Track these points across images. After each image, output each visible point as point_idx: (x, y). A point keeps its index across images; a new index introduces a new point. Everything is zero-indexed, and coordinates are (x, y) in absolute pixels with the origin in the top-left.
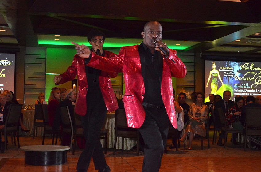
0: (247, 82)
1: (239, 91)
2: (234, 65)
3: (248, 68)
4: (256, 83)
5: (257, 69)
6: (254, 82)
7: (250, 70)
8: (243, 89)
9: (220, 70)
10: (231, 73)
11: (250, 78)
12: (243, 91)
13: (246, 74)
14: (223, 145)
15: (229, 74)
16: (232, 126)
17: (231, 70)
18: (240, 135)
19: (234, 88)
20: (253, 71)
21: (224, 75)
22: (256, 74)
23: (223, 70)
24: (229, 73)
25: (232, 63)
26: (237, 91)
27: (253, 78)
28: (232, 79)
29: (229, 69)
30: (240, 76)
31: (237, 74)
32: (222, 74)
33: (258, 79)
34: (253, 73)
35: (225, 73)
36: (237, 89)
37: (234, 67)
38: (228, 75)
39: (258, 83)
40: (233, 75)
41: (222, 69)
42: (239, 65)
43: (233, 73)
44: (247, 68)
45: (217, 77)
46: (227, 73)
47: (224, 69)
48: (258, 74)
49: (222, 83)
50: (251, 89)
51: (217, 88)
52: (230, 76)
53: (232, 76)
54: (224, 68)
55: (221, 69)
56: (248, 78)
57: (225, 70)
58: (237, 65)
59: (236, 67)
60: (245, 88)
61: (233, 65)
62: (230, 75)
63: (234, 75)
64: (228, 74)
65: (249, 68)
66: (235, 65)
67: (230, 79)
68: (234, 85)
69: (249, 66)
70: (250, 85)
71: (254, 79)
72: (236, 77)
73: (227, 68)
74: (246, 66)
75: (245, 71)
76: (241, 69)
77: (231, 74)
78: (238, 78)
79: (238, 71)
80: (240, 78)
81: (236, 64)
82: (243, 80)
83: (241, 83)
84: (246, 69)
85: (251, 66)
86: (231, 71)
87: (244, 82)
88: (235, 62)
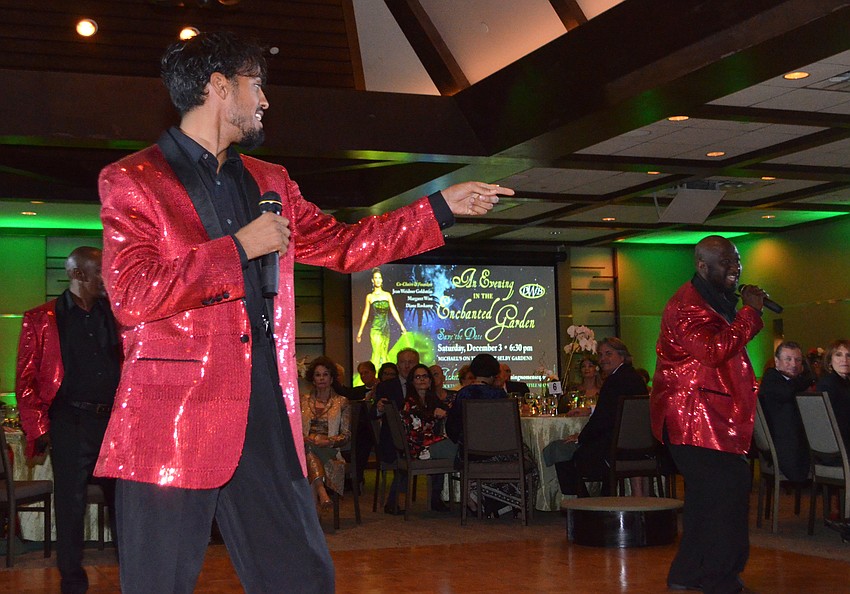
0: (472, 322)
1: (451, 349)
2: (434, 275)
3: (475, 282)
4: (499, 325)
5: (499, 287)
6: (492, 322)
7: (479, 290)
8: (463, 343)
9: (394, 292)
10: (426, 298)
11: (480, 312)
12: (460, 349)
13: (470, 300)
14: (401, 512)
15: (421, 302)
16: (426, 455)
17: (426, 288)
18: (452, 478)
19: (436, 342)
20: (488, 290)
21: (408, 305)
22: (498, 299)
23: (403, 291)
24: (421, 299)
25: (429, 271)
26: (445, 349)
27: (490, 312)
28: (429, 316)
29: (420, 288)
30: (452, 307)
31: (445, 302)
32: (399, 301)
33: (503, 315)
34: (489, 296)
35: (410, 298)
36: (445, 343)
37: (435, 280)
38: (419, 305)
39: (503, 325)
40: (434, 303)
41: (402, 287)
42: (449, 276)
43: (434, 297)
44: (471, 283)
45: (388, 310)
46: (416, 299)
47: (406, 288)
48: (504, 299)
49: (403, 328)
50: (484, 343)
51: (387, 343)
52: (423, 308)
53: (431, 306)
54: (407, 285)
55: (398, 288)
56: (475, 312)
57: (409, 292)
58: (443, 274)
59: (441, 283)
60: (469, 342)
61: (431, 275)
62: (424, 306)
63: (434, 305)
64: (419, 302)
65: (478, 284)
66: (437, 274)
67: (424, 315)
68: (438, 332)
69: (477, 277)
70: (481, 332)
71: (494, 315)
72: (441, 309)
73: (416, 284)
74: (468, 278)
75: (468, 292)
76: (455, 285)
77: (427, 302)
78: (446, 311)
79: (446, 293)
80: (452, 312)
81: (441, 272)
82: (462, 317)
83: (455, 326)
84: (470, 286)
85: (483, 277)
86: (427, 292)
87: (465, 323)
88: (438, 266)
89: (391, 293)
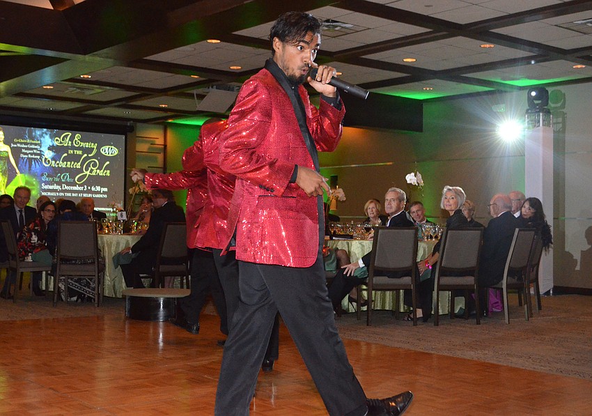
0: (67, 170)
1: (51, 187)
2: (41, 136)
3: (70, 142)
4: (86, 173)
5: (87, 146)
6: (80, 171)
7: (73, 148)
8: (59, 183)
9: (12, 145)
10: (35, 151)
11: (73, 163)
12: (58, 187)
13: (66, 155)
14: (11, 297)
15: (32, 154)
16: (29, 259)
17: (36, 144)
18: (47, 274)
19: (41, 182)
20: (79, 148)
21: (22, 155)
22: (85, 155)
23: (19, 145)
24: (32, 152)
25: (38, 132)
26: (46, 187)
27: (79, 164)
28: (37, 164)
29: (31, 144)
30: (53, 159)
31: (49, 155)
32: (16, 152)
33: (88, 166)
34: (80, 152)
35: (23, 151)
36: (47, 183)
37: (42, 139)
38: (30, 156)
39: (88, 173)
40: (41, 155)
41: (18, 143)
42: (52, 137)
43: (40, 151)
44: (67, 143)
45: (8, 158)
46: (28, 152)
47: (21, 143)
48: (90, 155)
49: (17, 171)
50: (74, 184)
51: (6, 181)
52: (33, 158)
53: (39, 157)
54: (22, 141)
55: (16, 143)
56: (69, 163)
57: (23, 146)
58: (48, 135)
59: (46, 142)
60: (64, 183)
61: (40, 135)
62: (34, 156)
63: (41, 156)
64: (30, 153)
65: (72, 143)
66: (44, 135)
67: (33, 163)
68: (42, 175)
69: (72, 139)
70: (73, 176)
71: (82, 165)
72: (46, 159)
73: (28, 141)
74: (66, 139)
75: (65, 149)
76: (56, 143)
77: (36, 154)
78: (49, 161)
79: (49, 149)
80: (53, 162)
81: (46, 134)
82: (60, 166)
83: (55, 172)
84: (66, 145)
85: (76, 139)
86: (36, 147)
87: (61, 170)
88: (45, 130)
89: (10, 146)
